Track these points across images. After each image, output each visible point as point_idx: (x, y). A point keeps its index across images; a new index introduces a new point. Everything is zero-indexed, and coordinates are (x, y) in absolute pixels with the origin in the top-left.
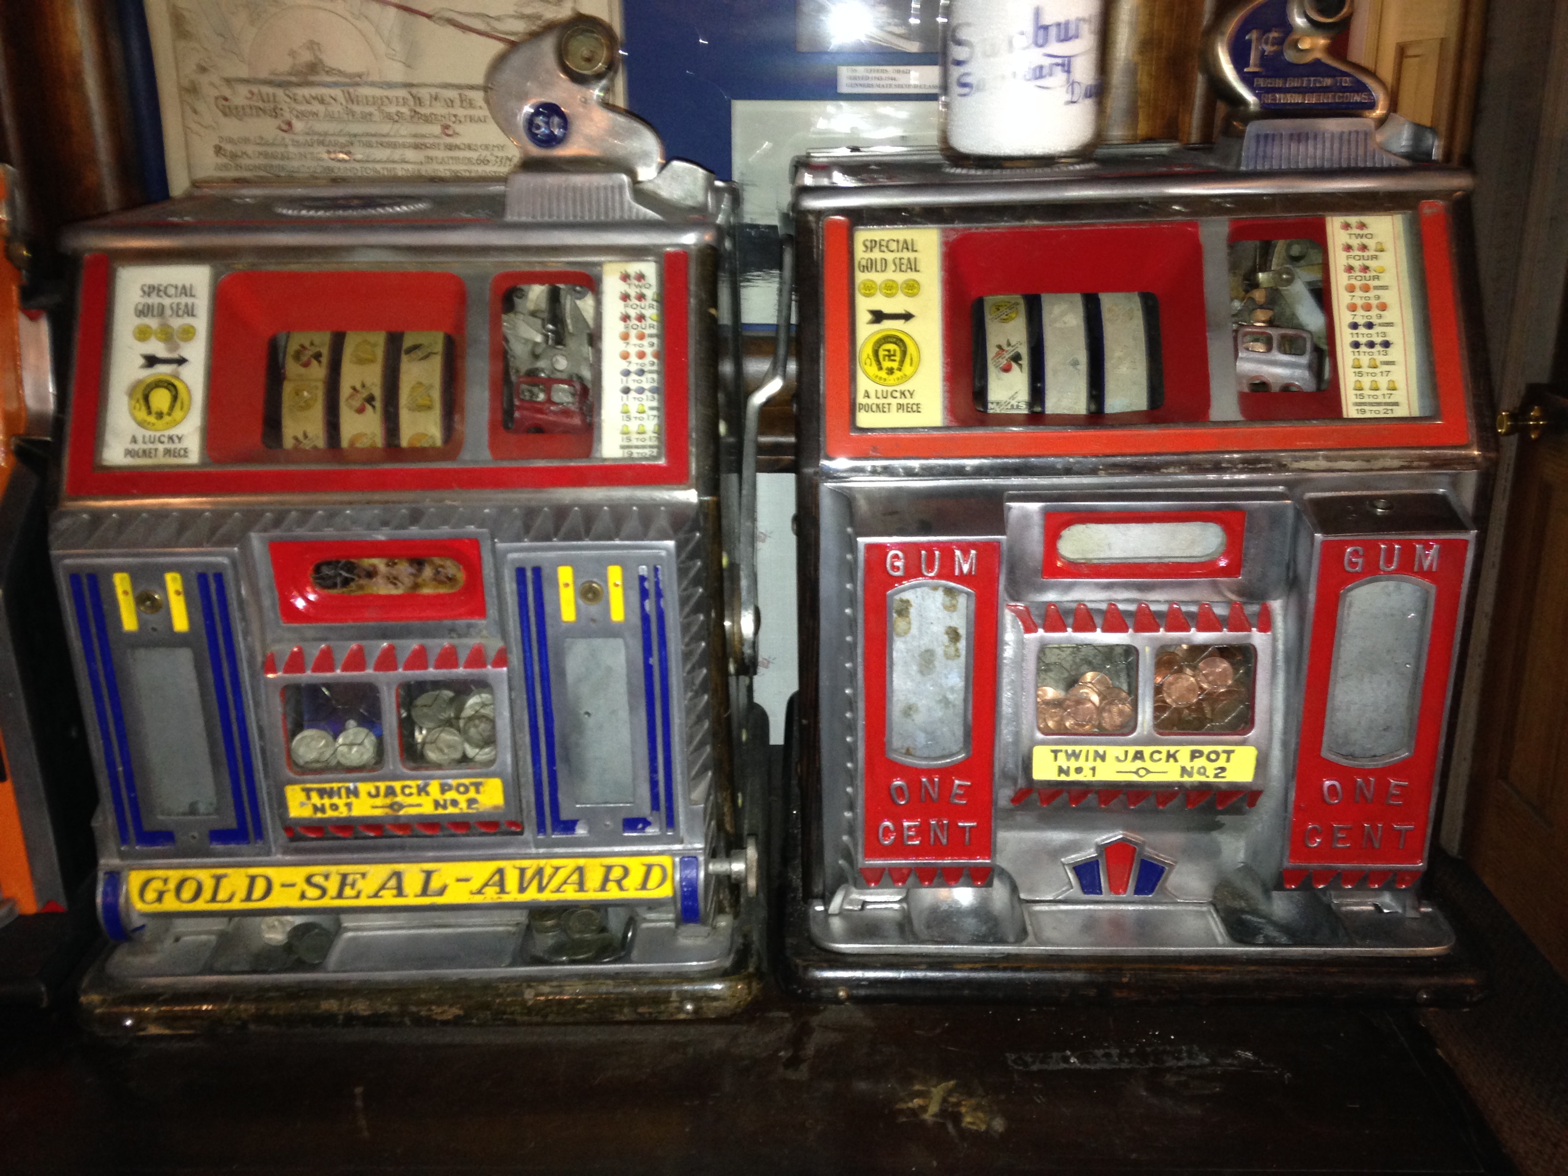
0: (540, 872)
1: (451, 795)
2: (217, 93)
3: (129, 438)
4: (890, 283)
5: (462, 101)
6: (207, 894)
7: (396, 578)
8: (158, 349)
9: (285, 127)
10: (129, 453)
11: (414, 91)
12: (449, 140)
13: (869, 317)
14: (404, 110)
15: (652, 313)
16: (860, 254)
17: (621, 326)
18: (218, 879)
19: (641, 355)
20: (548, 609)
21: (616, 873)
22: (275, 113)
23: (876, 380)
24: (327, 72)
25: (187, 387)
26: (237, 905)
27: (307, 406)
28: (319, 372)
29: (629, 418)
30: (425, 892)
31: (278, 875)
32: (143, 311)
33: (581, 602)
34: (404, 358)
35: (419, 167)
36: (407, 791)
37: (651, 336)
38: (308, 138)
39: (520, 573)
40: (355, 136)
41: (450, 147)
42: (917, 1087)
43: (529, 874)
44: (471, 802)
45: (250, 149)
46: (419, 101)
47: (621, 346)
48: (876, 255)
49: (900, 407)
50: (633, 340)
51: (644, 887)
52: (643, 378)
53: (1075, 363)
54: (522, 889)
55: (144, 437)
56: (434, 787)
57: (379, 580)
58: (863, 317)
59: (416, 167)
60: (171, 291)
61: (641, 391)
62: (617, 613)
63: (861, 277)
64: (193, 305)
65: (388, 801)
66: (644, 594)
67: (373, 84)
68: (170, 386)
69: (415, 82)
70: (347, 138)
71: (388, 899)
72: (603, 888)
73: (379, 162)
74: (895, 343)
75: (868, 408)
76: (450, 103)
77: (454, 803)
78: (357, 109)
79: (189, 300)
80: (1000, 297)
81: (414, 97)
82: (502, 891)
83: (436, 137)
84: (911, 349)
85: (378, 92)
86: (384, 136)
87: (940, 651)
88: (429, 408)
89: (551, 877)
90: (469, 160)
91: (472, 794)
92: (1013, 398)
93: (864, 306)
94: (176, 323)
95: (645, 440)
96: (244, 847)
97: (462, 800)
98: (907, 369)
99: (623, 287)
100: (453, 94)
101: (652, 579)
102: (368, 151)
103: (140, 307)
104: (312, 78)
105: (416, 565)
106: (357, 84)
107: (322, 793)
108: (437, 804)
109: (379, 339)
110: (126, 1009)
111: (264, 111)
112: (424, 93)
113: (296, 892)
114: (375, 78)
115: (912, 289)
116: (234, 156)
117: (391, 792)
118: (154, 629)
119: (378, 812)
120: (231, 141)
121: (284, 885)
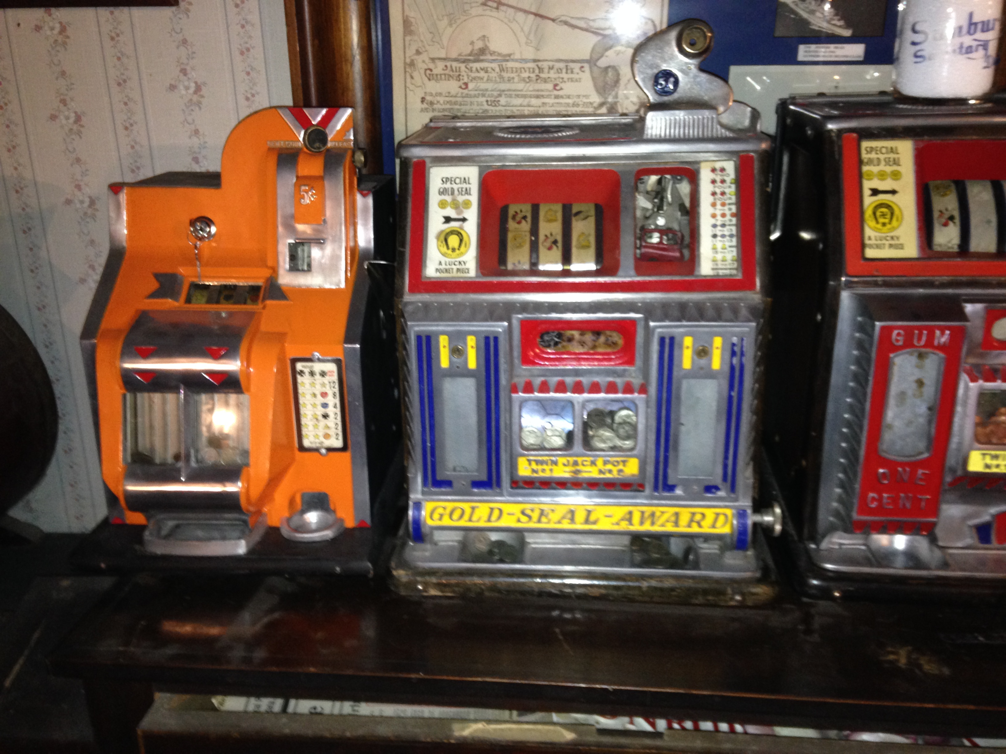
0: (653, 514)
1: (609, 467)
2: (426, 67)
3: (438, 262)
4: (882, 173)
5: (567, 69)
6: (466, 517)
7: (584, 343)
8: (452, 214)
9: (464, 87)
10: (437, 270)
11: (540, 64)
12: (556, 93)
13: (870, 192)
14: (533, 76)
15: (731, 190)
16: (865, 156)
17: (711, 199)
18: (473, 508)
19: (723, 215)
20: (676, 362)
21: (698, 517)
22: (459, 78)
23: (875, 229)
24: (491, 54)
25: (467, 233)
26: (482, 524)
27: (520, 246)
28: (526, 226)
29: (717, 252)
30: (587, 521)
31: (506, 508)
32: (442, 192)
33: (695, 357)
34: (574, 219)
35: (538, 108)
36: (585, 463)
37: (730, 204)
38: (476, 92)
39: (662, 340)
40: (504, 91)
41: (557, 97)
42: (890, 649)
43: (646, 515)
44: (620, 471)
45: (441, 99)
46: (541, 70)
47: (711, 210)
48: (873, 156)
49: (891, 246)
50: (719, 207)
51: (714, 526)
52: (725, 229)
53: (989, 222)
54: (642, 523)
55: (446, 262)
56: (600, 462)
57: (575, 343)
58: (867, 192)
59: (536, 109)
60: (458, 181)
61: (723, 236)
62: (716, 364)
63: (865, 169)
64: (470, 188)
65: (573, 469)
66: (733, 354)
67: (516, 61)
68: (459, 234)
69: (541, 59)
70: (498, 93)
71: (566, 525)
72: (689, 526)
73: (516, 106)
74: (886, 208)
75: (871, 246)
76: (559, 71)
77: (610, 471)
78: (505, 75)
79: (468, 186)
80: (939, 182)
81: (539, 68)
82: (631, 523)
83: (550, 91)
84: (897, 212)
85: (517, 65)
86: (519, 91)
87: (910, 393)
88: (588, 247)
89: (659, 517)
90: (568, 105)
91: (621, 467)
92: (949, 242)
93: (867, 185)
94: (461, 199)
95: (726, 265)
96: (489, 491)
97: (615, 470)
98: (895, 223)
99: (712, 176)
100: (562, 65)
101: (740, 345)
102: (509, 99)
103: (441, 190)
104: (482, 58)
105: (596, 335)
106: (507, 61)
107: (537, 462)
108: (601, 472)
109: (558, 208)
110: (419, 579)
111: (452, 78)
112: (545, 65)
113: (514, 518)
114: (517, 56)
115: (896, 176)
116: (432, 103)
117: (576, 463)
118: (458, 367)
119: (567, 475)
120: (431, 94)
121: (509, 514)
